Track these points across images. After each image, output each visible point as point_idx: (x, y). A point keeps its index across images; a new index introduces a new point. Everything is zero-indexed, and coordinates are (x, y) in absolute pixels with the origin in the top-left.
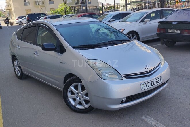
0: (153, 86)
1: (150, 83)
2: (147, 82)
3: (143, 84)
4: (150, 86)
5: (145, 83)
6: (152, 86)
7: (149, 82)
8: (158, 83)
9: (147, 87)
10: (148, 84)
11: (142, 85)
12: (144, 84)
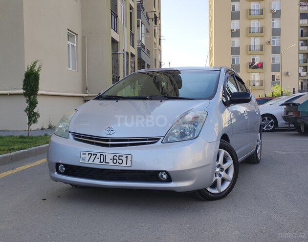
0: (104, 163)
1: (98, 156)
2: (93, 153)
3: (85, 154)
4: (97, 161)
5: (89, 154)
6: (100, 162)
7: (96, 155)
8: (117, 164)
9: (91, 161)
10: (93, 157)
11: (83, 154)
12: (87, 153)
